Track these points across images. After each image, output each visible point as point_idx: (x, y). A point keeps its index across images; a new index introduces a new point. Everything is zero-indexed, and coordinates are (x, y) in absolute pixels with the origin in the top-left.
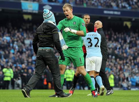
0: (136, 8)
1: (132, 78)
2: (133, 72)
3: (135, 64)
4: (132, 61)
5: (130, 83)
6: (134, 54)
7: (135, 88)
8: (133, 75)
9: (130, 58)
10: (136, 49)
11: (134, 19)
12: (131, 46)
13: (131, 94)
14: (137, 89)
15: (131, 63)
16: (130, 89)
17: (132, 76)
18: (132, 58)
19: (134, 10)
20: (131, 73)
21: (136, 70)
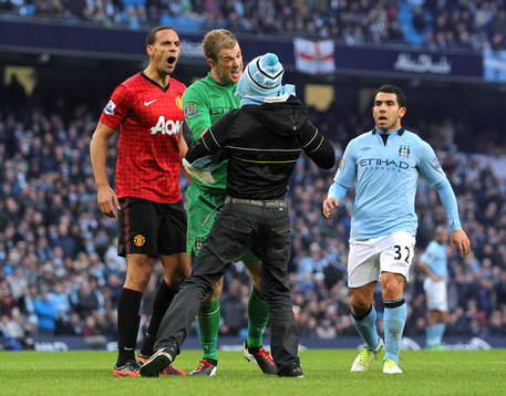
0: (56, 11)
1: (38, 299)
2: (45, 273)
3: (52, 244)
4: (41, 231)
5: (34, 319)
6: (48, 201)
7: (52, 342)
8: (44, 288)
9: (32, 217)
10: (55, 182)
11: (45, 58)
12: (36, 168)
13: (35, 368)
14: (58, 345)
15: (37, 237)
16: (32, 347)
17: (39, 292)
18: (38, 217)
19: (45, 20)
20: (39, 278)
21: (56, 267)
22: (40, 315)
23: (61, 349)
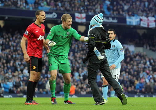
0: (10, 5)
1: (5, 83)
2: (7, 76)
3: (8, 68)
4: (5, 65)
5: (3, 89)
6: (7, 57)
7: (8, 95)
8: (6, 80)
9: (3, 61)
10: (9, 52)
11: (7, 18)
12: (4, 48)
13: (3, 102)
14: (10, 96)
15: (4, 67)
16: (3, 97)
17: (5, 82)
18: (4, 61)
19: (7, 7)
20: (4, 78)
21: (9, 75)
22: (5, 88)
23: (11, 97)
